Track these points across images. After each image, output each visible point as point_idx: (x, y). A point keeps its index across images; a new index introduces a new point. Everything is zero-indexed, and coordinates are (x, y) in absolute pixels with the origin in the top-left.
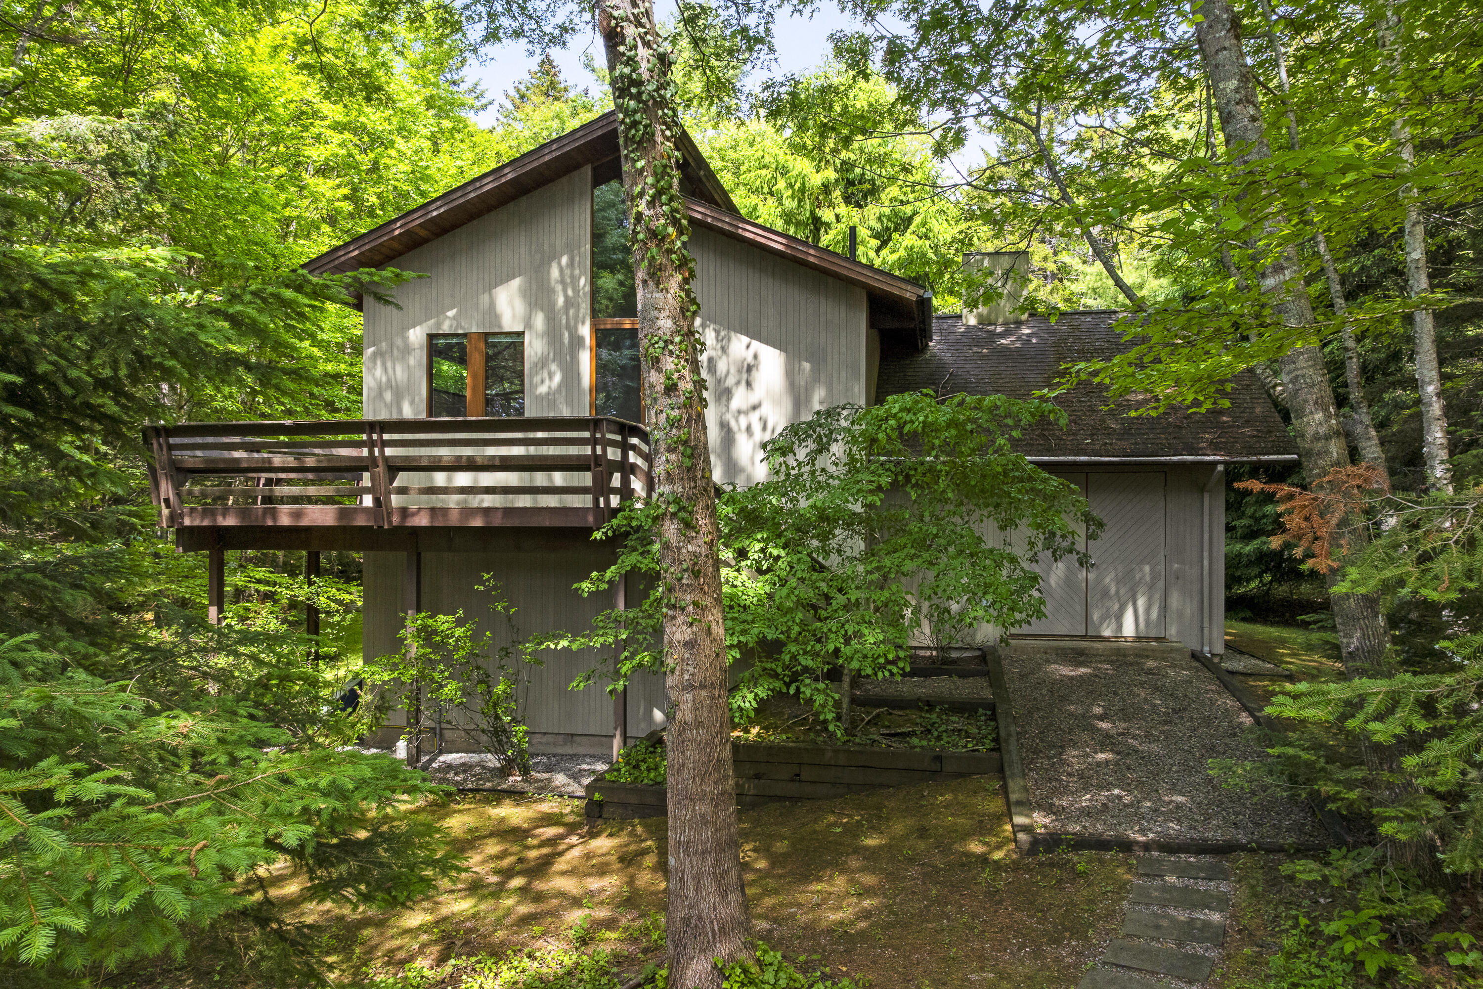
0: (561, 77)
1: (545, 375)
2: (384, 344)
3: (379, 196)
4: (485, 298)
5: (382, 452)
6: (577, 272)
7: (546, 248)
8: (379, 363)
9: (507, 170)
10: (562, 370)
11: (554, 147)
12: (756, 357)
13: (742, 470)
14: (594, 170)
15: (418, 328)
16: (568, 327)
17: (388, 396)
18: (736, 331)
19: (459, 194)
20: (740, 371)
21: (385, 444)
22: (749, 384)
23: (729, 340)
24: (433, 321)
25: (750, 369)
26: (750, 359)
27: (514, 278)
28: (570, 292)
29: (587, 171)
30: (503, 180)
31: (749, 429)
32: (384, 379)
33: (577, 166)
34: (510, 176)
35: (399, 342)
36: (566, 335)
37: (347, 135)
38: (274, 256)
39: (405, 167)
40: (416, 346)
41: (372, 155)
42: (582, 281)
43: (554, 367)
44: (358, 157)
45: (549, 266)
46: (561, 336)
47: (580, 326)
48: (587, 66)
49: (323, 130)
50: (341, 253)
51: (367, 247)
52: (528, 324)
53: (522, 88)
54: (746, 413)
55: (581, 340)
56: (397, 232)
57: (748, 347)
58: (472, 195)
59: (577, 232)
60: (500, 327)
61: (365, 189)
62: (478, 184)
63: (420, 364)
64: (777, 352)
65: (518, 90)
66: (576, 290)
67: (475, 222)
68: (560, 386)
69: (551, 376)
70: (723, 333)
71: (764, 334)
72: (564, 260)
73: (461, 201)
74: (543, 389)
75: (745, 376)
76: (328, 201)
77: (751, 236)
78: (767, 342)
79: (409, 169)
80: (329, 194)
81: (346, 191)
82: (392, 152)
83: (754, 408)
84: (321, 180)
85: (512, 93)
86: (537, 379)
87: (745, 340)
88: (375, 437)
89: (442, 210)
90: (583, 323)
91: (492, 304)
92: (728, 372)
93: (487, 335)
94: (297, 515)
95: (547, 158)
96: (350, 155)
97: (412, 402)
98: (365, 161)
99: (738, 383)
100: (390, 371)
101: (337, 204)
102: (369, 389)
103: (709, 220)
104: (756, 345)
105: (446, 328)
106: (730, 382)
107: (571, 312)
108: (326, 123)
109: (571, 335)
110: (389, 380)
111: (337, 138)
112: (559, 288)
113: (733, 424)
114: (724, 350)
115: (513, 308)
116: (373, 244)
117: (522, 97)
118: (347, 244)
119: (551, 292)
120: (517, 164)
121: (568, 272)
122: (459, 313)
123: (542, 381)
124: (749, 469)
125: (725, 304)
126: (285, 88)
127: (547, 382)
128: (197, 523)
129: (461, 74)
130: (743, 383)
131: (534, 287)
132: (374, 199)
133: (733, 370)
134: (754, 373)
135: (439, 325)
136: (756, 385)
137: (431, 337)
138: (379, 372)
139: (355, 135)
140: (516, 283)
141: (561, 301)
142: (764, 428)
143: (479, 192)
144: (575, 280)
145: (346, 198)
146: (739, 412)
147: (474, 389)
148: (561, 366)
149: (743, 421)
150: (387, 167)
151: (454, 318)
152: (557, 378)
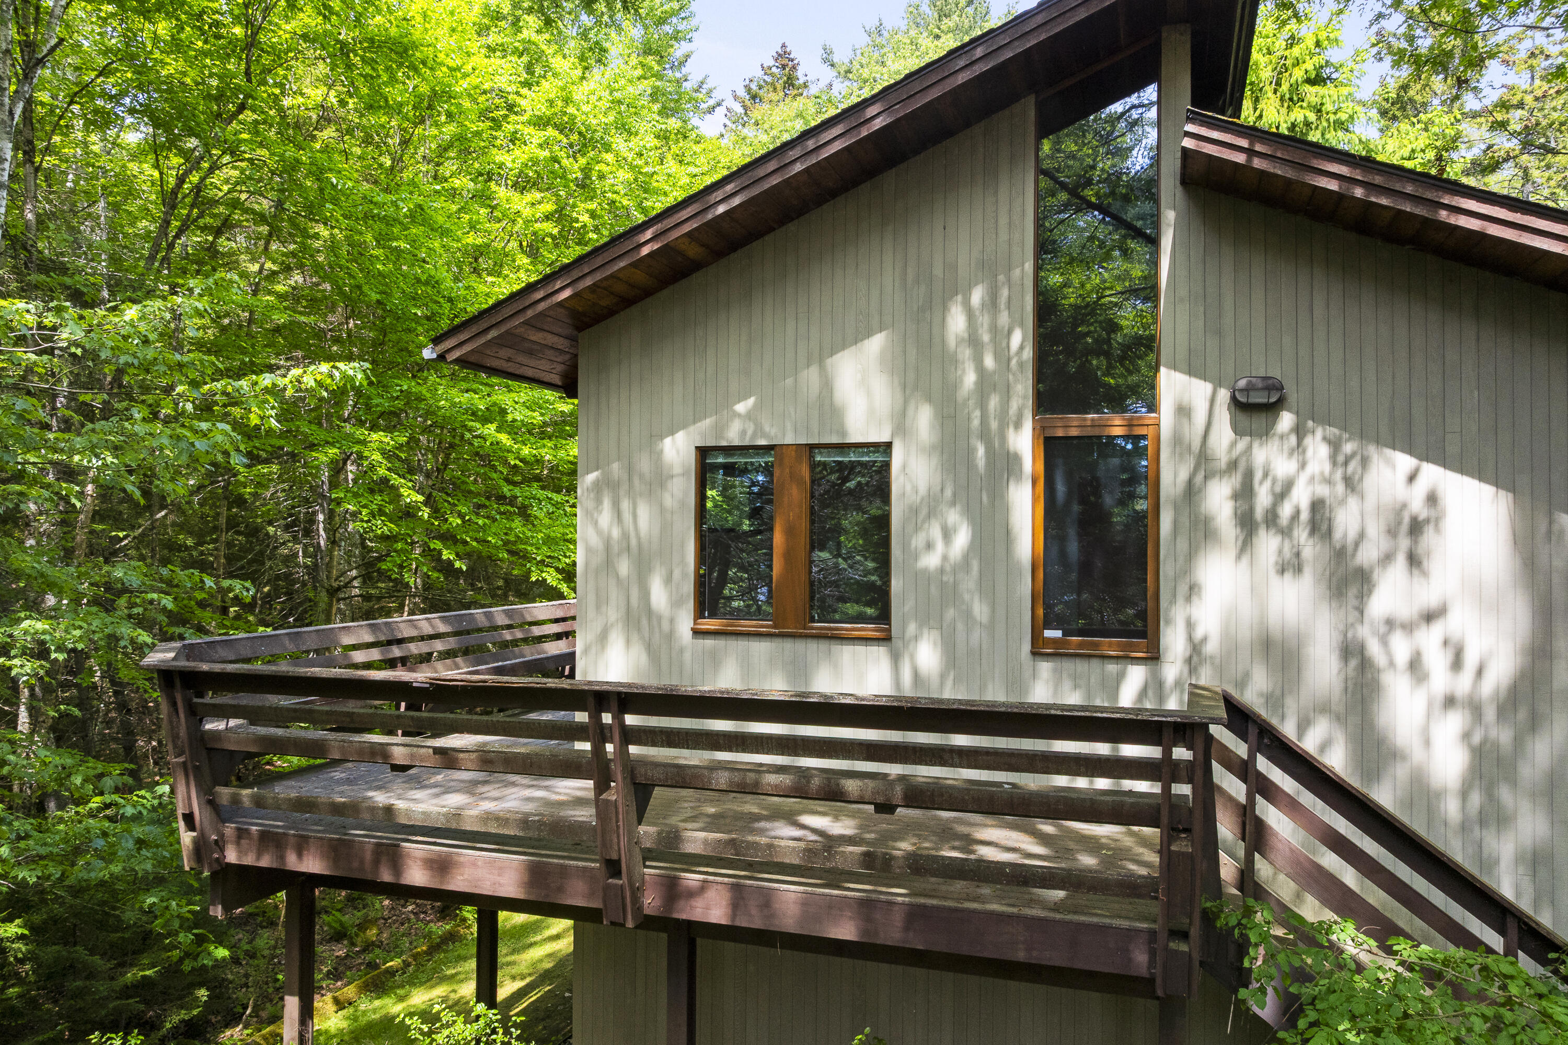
0: (800, 73)
1: (935, 532)
2: (615, 466)
3: (593, 215)
4: (811, 376)
5: (622, 750)
6: (1004, 319)
7: (938, 271)
8: (607, 504)
9: (872, 111)
10: (972, 521)
11: (979, 52)
12: (1432, 499)
13: (1395, 755)
14: (1040, 106)
15: (680, 436)
16: (984, 434)
17: (624, 567)
18: (1379, 442)
19: (772, 166)
20: (1392, 532)
21: (630, 736)
22: (1414, 561)
23: (1365, 462)
24: (708, 422)
25: (1416, 527)
26: (1417, 505)
27: (869, 334)
28: (989, 362)
29: (1028, 109)
30: (864, 133)
31: (1415, 666)
32: (616, 533)
33: (1012, 98)
34: (878, 123)
35: (644, 465)
36: (981, 451)
37: (551, 132)
38: (450, 300)
39: (625, 175)
40: (677, 470)
41: (582, 161)
42: (1017, 338)
43: (953, 516)
44: (565, 162)
45: (945, 309)
46: (970, 452)
47: (1011, 433)
48: (825, 61)
49: (519, 127)
50: (539, 295)
51: (588, 282)
52: (901, 425)
53: (754, 86)
54: (1409, 628)
55: (1011, 462)
56: (645, 251)
57: (1412, 478)
58: (798, 167)
59: (1003, 236)
60: (844, 433)
61: (574, 206)
62: (811, 144)
63: (683, 504)
64: (1488, 490)
65: (748, 89)
66: (1003, 357)
67: (792, 227)
68: (966, 557)
69: (947, 534)
70: (1348, 447)
71: (1453, 449)
72: (977, 296)
73: (775, 180)
74: (931, 561)
75: (1404, 543)
76: (527, 222)
77: (1473, 224)
78: (1462, 468)
79: (630, 176)
80: (527, 212)
81: (549, 207)
82: (609, 157)
83: (1430, 617)
84: (517, 195)
85: (742, 92)
86: (918, 541)
87: (1404, 462)
88: (607, 718)
89: (736, 201)
90: (1018, 425)
91: (827, 385)
92: (1362, 536)
93: (812, 447)
94: (441, 866)
95: (962, 78)
96: (555, 160)
97: (668, 580)
98: (574, 167)
99: (1387, 559)
100: (627, 516)
101: (538, 226)
102: (589, 550)
103: (1359, 192)
104: (1432, 474)
105: (733, 435)
106: (1368, 555)
107: (994, 402)
108: (526, 117)
109: (990, 451)
110: (625, 536)
111: (536, 136)
112: (966, 353)
113: (1374, 649)
114: (1350, 484)
115: (869, 393)
116: (598, 276)
117: (754, 97)
118: (547, 279)
119: (949, 361)
120: (893, 98)
121: (984, 321)
122: (758, 407)
123: (929, 546)
124: (1417, 755)
125: (1354, 383)
126: (468, 68)
127: (940, 546)
128: (249, 860)
129: (684, 70)
130: (1401, 560)
131: (912, 352)
132: (585, 218)
133: (1374, 530)
134: (1429, 537)
135: (719, 429)
136: (1434, 565)
137: (703, 452)
138: (605, 518)
139: (561, 132)
140: (876, 343)
141: (970, 379)
142: (1457, 664)
143: (813, 160)
144: (1000, 336)
145: (547, 218)
146: (1390, 623)
147: (788, 555)
148: (968, 512)
149: (1401, 647)
150: (602, 177)
151: (749, 416)
152: (962, 538)
